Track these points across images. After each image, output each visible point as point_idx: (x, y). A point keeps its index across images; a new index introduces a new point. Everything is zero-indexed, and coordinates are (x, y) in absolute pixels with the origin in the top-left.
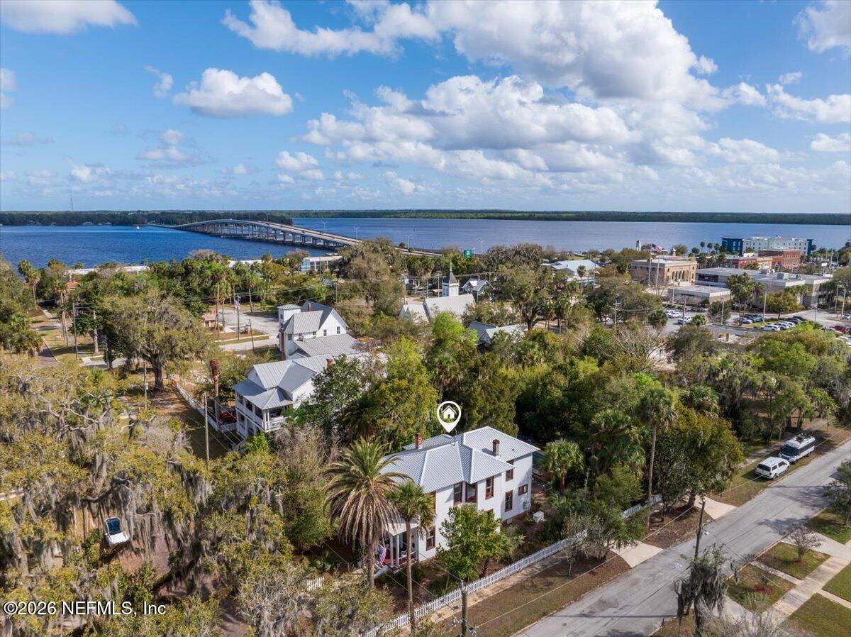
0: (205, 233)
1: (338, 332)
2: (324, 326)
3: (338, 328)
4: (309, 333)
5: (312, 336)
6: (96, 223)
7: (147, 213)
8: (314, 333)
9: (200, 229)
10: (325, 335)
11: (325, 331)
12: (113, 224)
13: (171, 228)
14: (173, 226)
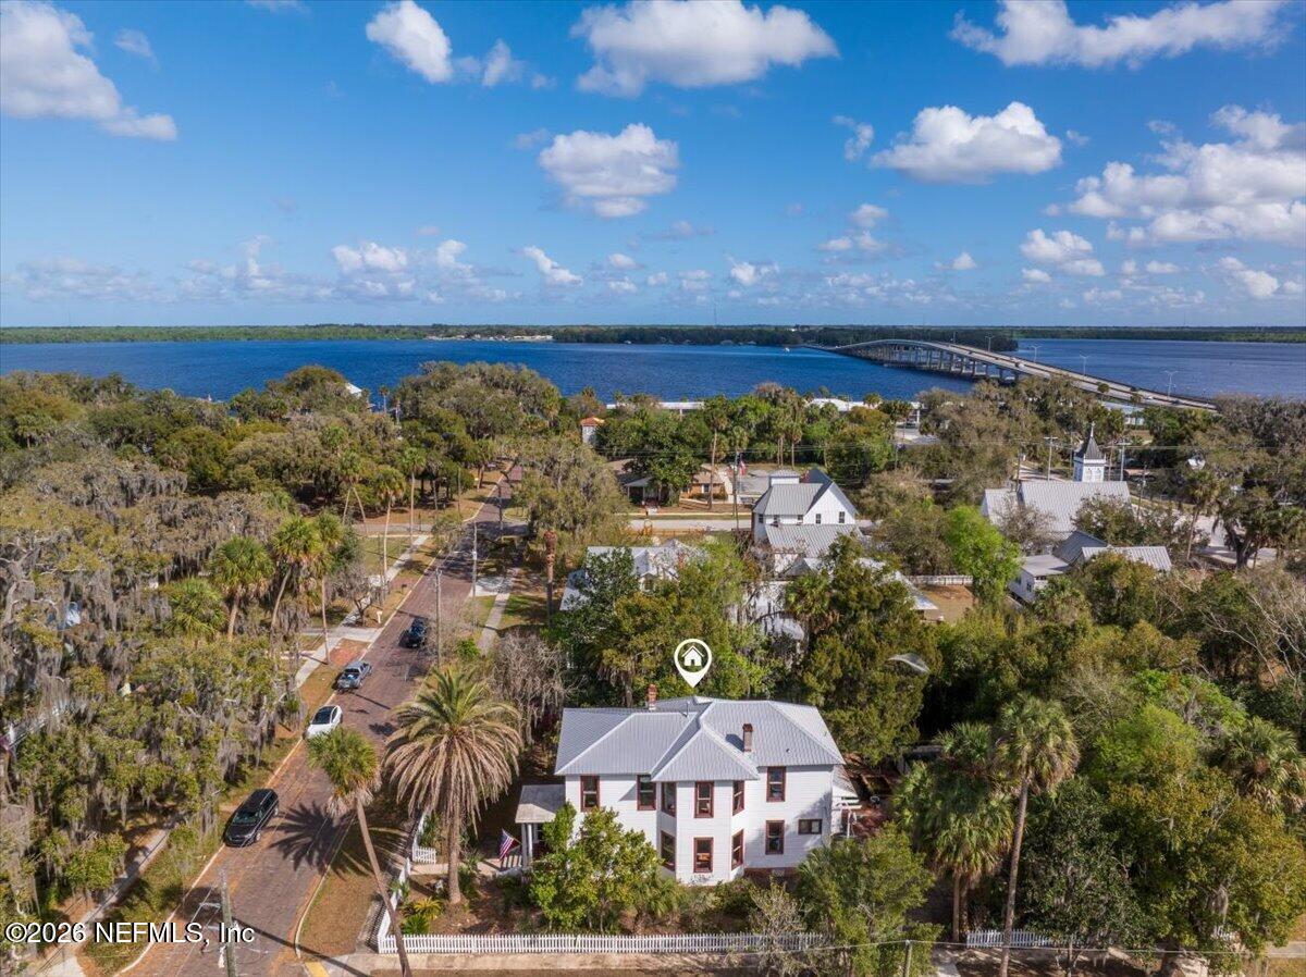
0: (869, 359)
1: (842, 521)
2: (817, 509)
3: (842, 514)
4: (791, 516)
5: (795, 521)
6: (737, 342)
7: (806, 329)
8: (800, 517)
9: (863, 353)
10: (818, 522)
11: (819, 516)
12: (758, 344)
13: (830, 351)
14: (831, 348)
